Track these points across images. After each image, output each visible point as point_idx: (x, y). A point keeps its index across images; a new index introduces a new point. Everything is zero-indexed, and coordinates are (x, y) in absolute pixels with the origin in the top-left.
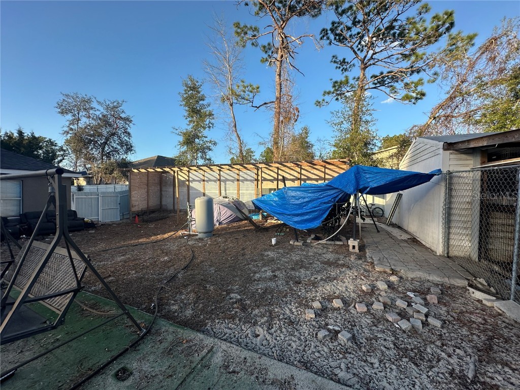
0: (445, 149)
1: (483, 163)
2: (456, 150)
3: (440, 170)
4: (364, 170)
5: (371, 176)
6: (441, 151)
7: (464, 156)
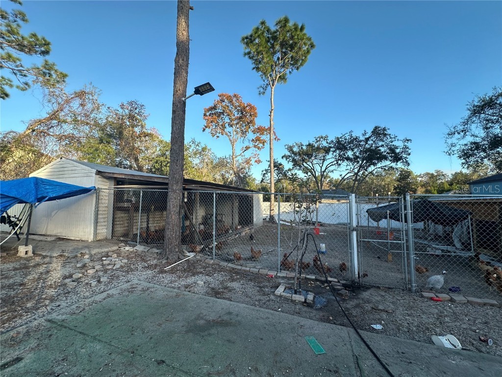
0: (96, 174)
1: (115, 185)
2: (102, 176)
3: (95, 187)
4: (43, 182)
5: (51, 187)
6: (94, 175)
7: (105, 180)
